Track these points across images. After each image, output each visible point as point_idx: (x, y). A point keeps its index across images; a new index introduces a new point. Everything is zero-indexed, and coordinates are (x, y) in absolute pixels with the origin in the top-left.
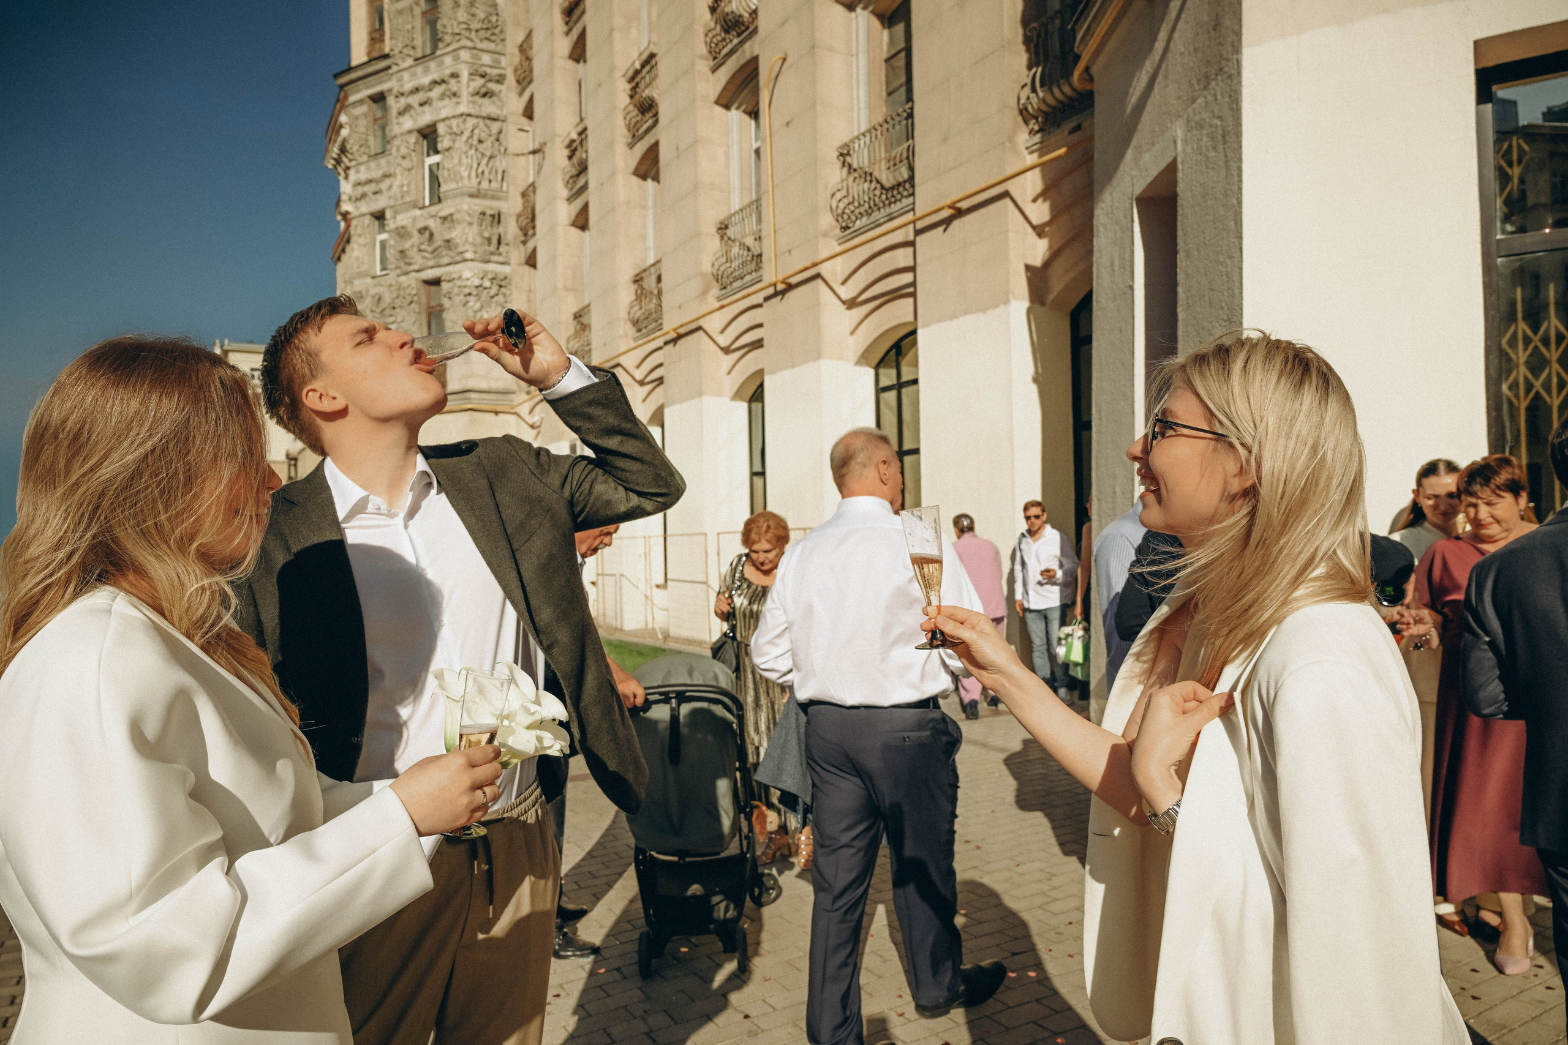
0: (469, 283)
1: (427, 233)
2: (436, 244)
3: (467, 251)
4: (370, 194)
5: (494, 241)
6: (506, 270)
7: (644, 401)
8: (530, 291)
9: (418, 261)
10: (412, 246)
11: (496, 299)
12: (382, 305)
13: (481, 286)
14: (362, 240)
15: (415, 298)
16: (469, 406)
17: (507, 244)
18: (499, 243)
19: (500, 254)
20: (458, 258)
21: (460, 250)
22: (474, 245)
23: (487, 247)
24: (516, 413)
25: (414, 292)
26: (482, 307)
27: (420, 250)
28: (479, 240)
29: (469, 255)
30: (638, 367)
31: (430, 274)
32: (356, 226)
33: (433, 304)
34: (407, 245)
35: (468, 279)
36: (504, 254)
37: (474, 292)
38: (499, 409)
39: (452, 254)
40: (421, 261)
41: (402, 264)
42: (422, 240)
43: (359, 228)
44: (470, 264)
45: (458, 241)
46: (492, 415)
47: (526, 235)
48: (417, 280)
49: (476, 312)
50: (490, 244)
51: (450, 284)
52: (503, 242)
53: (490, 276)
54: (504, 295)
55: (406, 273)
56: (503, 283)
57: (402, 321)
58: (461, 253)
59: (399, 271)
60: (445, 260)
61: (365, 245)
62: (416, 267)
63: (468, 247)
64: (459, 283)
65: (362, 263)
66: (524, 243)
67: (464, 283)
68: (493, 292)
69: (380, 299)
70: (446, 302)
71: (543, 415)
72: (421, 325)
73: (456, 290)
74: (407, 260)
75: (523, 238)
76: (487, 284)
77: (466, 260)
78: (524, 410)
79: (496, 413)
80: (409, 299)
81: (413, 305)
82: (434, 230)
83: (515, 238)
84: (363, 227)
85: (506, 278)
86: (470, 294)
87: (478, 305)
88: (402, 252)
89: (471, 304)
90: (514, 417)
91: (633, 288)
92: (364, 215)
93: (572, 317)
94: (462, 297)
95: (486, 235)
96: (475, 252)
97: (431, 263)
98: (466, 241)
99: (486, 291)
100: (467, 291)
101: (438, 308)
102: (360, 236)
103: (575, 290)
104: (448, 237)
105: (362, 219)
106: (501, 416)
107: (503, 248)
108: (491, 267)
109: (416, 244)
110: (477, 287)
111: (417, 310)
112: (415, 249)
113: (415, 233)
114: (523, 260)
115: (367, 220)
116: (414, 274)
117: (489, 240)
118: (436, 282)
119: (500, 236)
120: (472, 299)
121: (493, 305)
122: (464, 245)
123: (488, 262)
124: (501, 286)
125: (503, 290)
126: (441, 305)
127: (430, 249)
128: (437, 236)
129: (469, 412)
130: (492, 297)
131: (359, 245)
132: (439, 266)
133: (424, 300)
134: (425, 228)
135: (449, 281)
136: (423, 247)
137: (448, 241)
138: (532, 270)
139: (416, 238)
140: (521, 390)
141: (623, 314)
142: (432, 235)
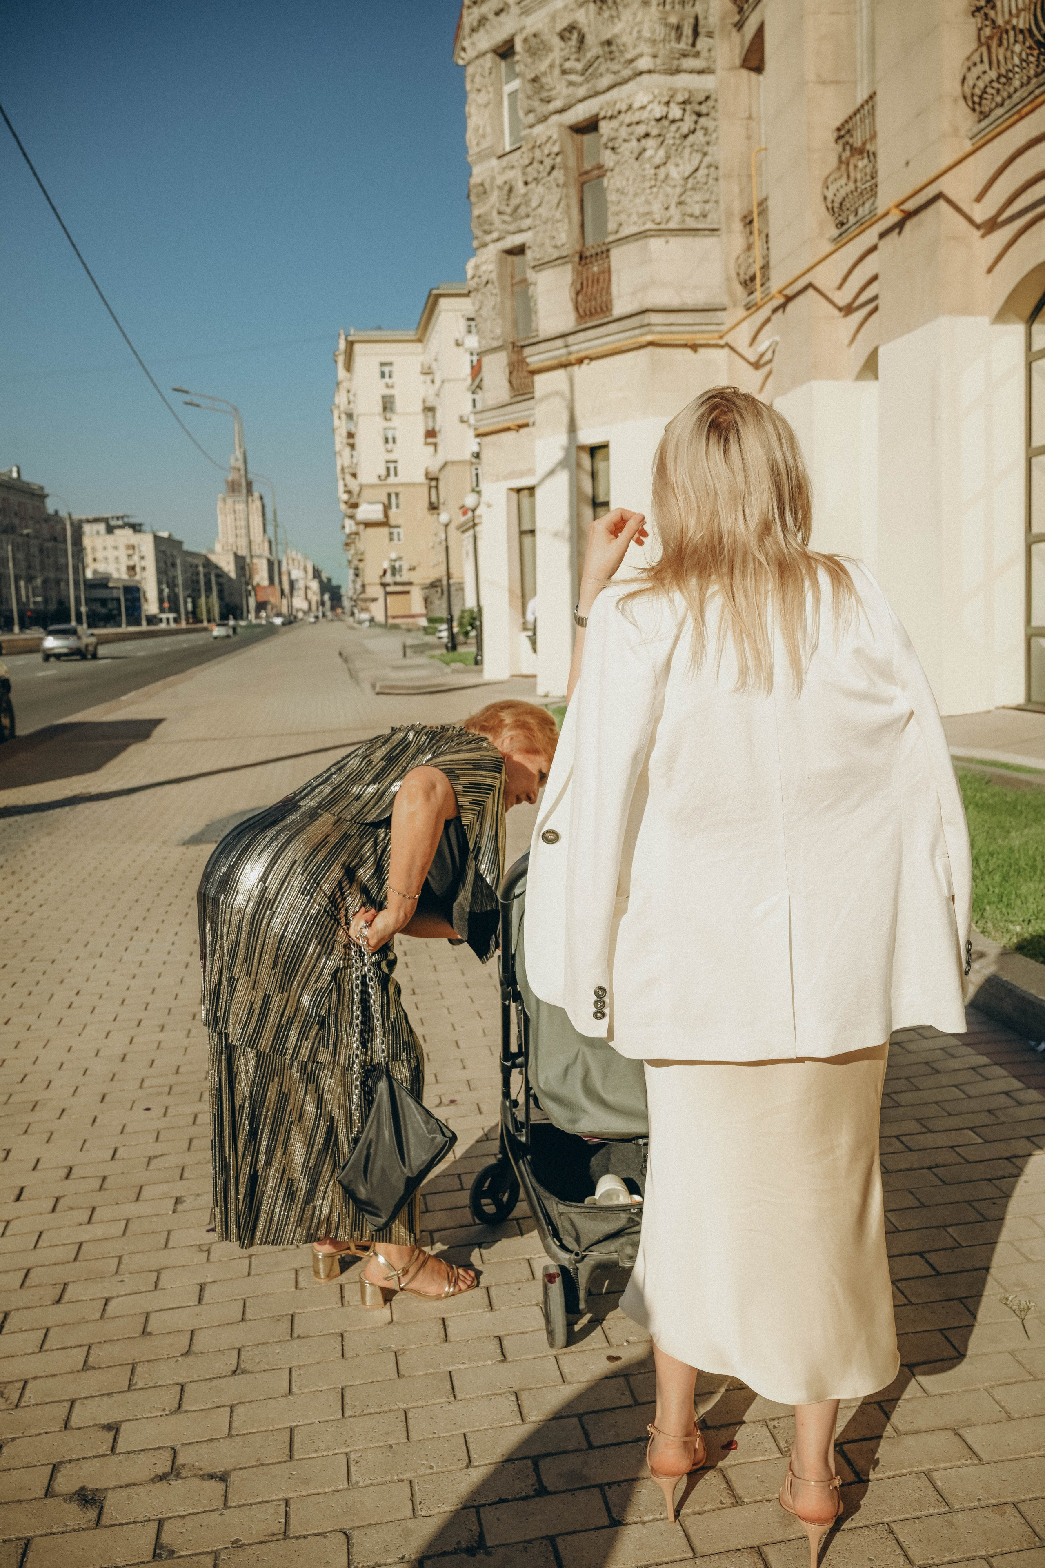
0: (644, 115)
1: (575, 36)
2: (589, 55)
3: (641, 55)
4: (491, 16)
5: (688, 31)
6: (707, 83)
7: (990, 271)
8: (750, 118)
9: (561, 91)
10: (551, 66)
11: (691, 138)
12: (514, 201)
13: (666, 117)
14: (482, 98)
15: (559, 159)
16: (649, 338)
17: (710, 35)
18: (696, 33)
19: (697, 55)
20: (627, 73)
21: (629, 56)
22: (654, 42)
23: (674, 44)
24: (727, 345)
25: (556, 149)
26: (668, 157)
27: (564, 72)
28: (661, 31)
29: (644, 63)
30: (979, 199)
31: (580, 113)
32: (473, 76)
33: (587, 166)
34: (544, 66)
35: (643, 108)
36: (704, 54)
37: (654, 132)
38: (700, 339)
39: (615, 67)
40: (565, 91)
41: (536, 104)
42: (565, 53)
43: (478, 79)
44: (645, 77)
45: (625, 39)
46: (688, 351)
47: (741, 10)
48: (561, 125)
49: (658, 167)
50: (679, 39)
51: (614, 124)
52: (702, 30)
53: (680, 98)
54: (706, 130)
55: (544, 119)
56: (704, 109)
57: (539, 205)
58: (631, 61)
59: (531, 118)
60: (606, 81)
61: (486, 106)
62: (558, 104)
63: (644, 48)
64: (627, 118)
65: (484, 136)
66: (739, 26)
67: (636, 117)
68: (685, 128)
69: (511, 190)
70: (608, 158)
71: (777, 338)
72: (568, 206)
73: (624, 132)
74: (544, 95)
75: (737, 18)
76: (675, 112)
77: (641, 73)
78: (741, 337)
79: (695, 347)
80: (548, 162)
81: (555, 173)
82: (585, 30)
83: (723, 19)
84: (483, 76)
85: (707, 98)
86: (647, 135)
87: (661, 153)
88: (535, 80)
89: (649, 153)
90: (726, 350)
91: (972, 24)
92: (484, 54)
93: (832, 136)
94: (634, 143)
95: (673, 20)
96: (655, 56)
97: (582, 92)
98: (639, 38)
99: (674, 127)
100: (641, 130)
101: (596, 172)
102: (479, 90)
103: (837, 82)
104: (608, 36)
105: (481, 61)
106: (702, 351)
107: (702, 43)
108: (683, 81)
109: (557, 62)
110: (658, 120)
111: (561, 181)
112: (557, 71)
113: (556, 41)
114: (738, 62)
115: (489, 60)
116: (555, 118)
117: (678, 28)
118: (590, 126)
119: (696, 18)
120: (650, 143)
121: (687, 151)
122: (635, 47)
123: (678, 71)
124: (699, 115)
125: (703, 121)
126: (600, 167)
127: (579, 66)
128: (590, 40)
129: (650, 349)
130: (685, 137)
131: (479, 106)
132: (597, 94)
133: (572, 162)
134: (571, 28)
135: (611, 118)
136: (568, 65)
137: (609, 43)
138: (753, 75)
139: (558, 49)
140: (735, 305)
141: (953, 87)
142: (582, 39)
